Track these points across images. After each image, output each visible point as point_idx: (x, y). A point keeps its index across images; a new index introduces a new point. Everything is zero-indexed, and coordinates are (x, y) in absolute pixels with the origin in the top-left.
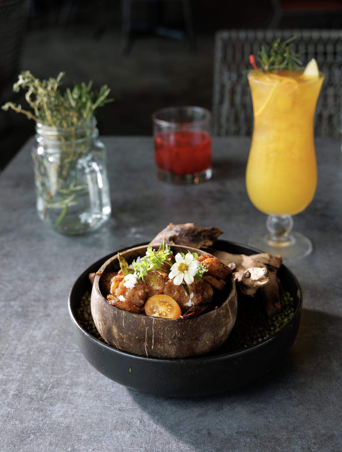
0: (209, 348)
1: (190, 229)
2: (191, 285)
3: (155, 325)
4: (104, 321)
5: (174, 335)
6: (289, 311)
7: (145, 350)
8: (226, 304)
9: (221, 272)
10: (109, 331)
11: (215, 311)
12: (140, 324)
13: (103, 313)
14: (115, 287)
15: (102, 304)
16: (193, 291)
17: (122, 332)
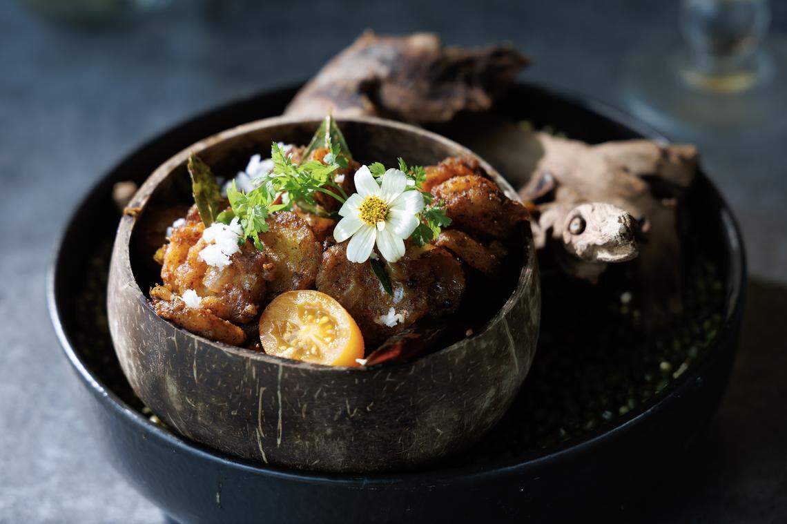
0: (446, 447)
1: (424, 55)
2: (399, 263)
3: (285, 383)
4: (141, 358)
5: (340, 412)
6: (707, 324)
7: (258, 447)
8: (499, 324)
9: (495, 218)
10: (157, 387)
11: (463, 343)
12: (242, 378)
13: (137, 337)
14: (177, 258)
15: (136, 310)
16: (404, 282)
17: (191, 395)
